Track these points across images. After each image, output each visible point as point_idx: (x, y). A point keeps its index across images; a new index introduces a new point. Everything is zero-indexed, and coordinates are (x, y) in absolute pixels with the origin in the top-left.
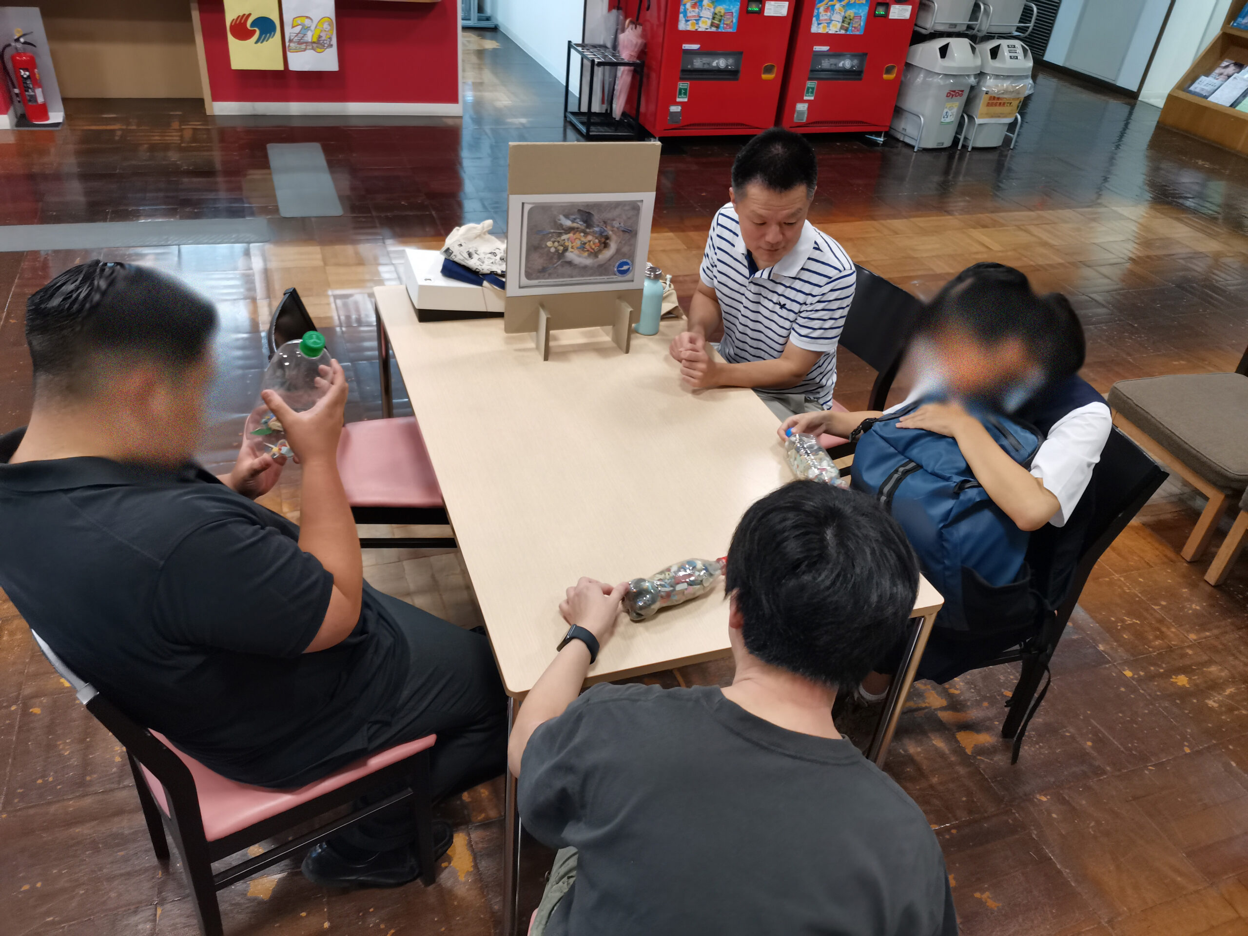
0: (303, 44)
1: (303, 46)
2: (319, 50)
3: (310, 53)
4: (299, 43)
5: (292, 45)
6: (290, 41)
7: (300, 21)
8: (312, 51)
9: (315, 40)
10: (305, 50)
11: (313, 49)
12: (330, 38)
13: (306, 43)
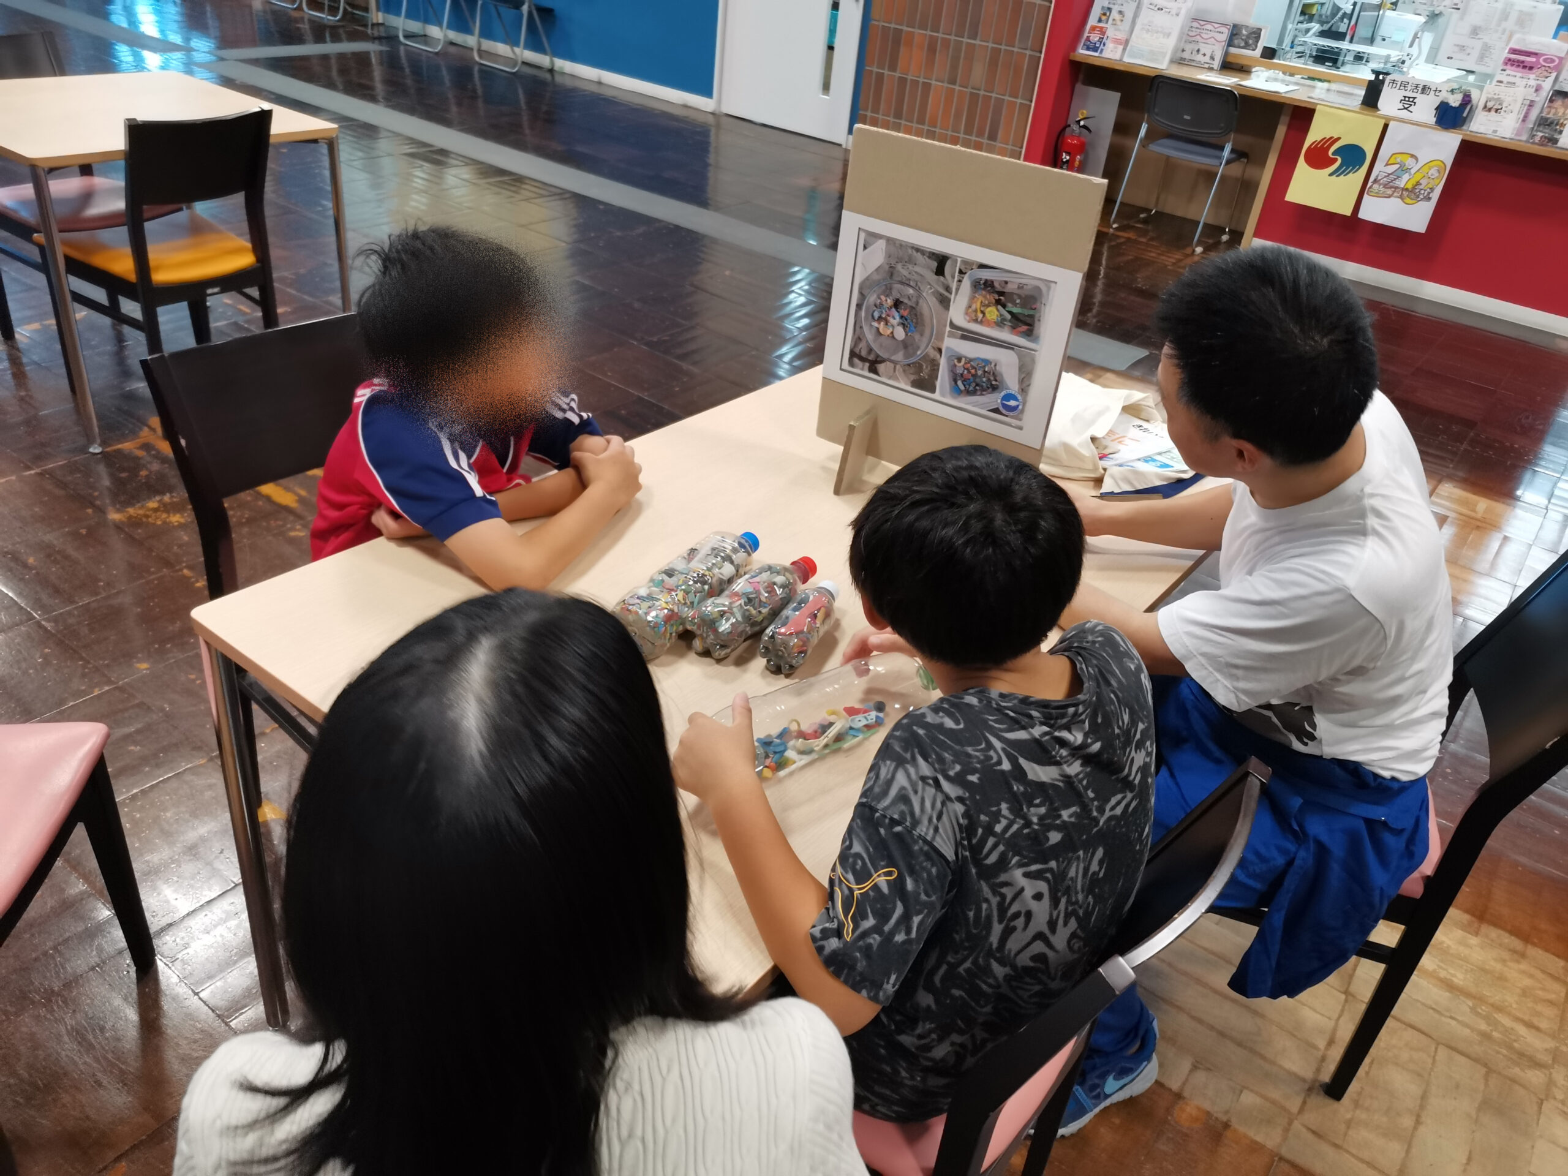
0: (1391, 188)
1: (1389, 192)
2: (1408, 200)
3: (1395, 202)
4: (1386, 186)
5: (1376, 186)
6: (1375, 181)
7: (1399, 158)
8: (1399, 200)
9: (1409, 186)
10: (1389, 197)
11: (1401, 197)
12: (1432, 190)
13: (1396, 188)
